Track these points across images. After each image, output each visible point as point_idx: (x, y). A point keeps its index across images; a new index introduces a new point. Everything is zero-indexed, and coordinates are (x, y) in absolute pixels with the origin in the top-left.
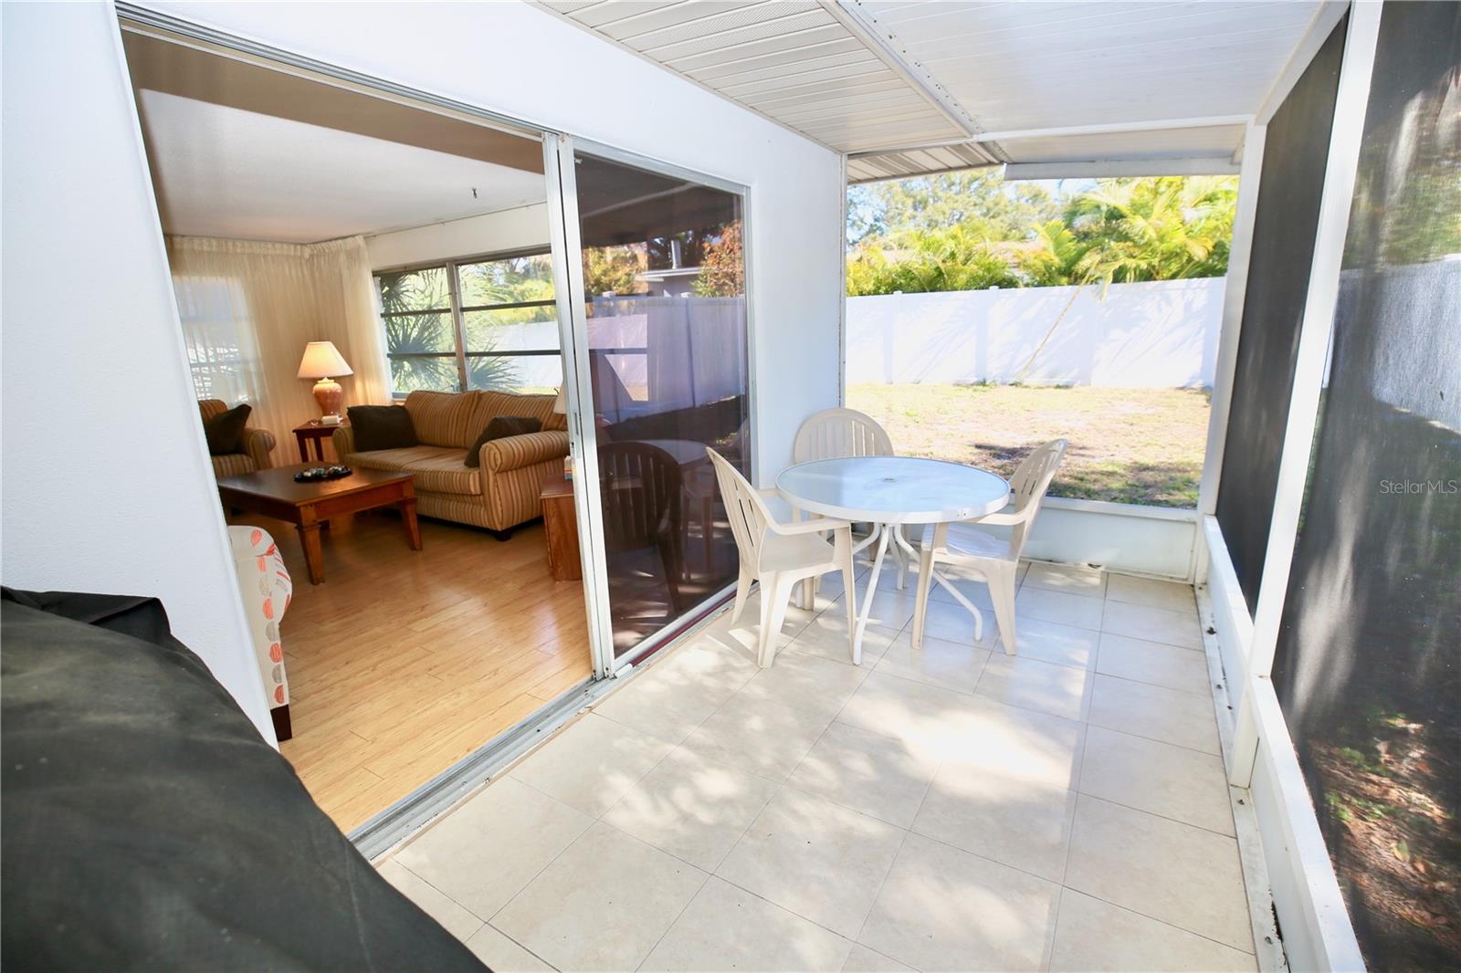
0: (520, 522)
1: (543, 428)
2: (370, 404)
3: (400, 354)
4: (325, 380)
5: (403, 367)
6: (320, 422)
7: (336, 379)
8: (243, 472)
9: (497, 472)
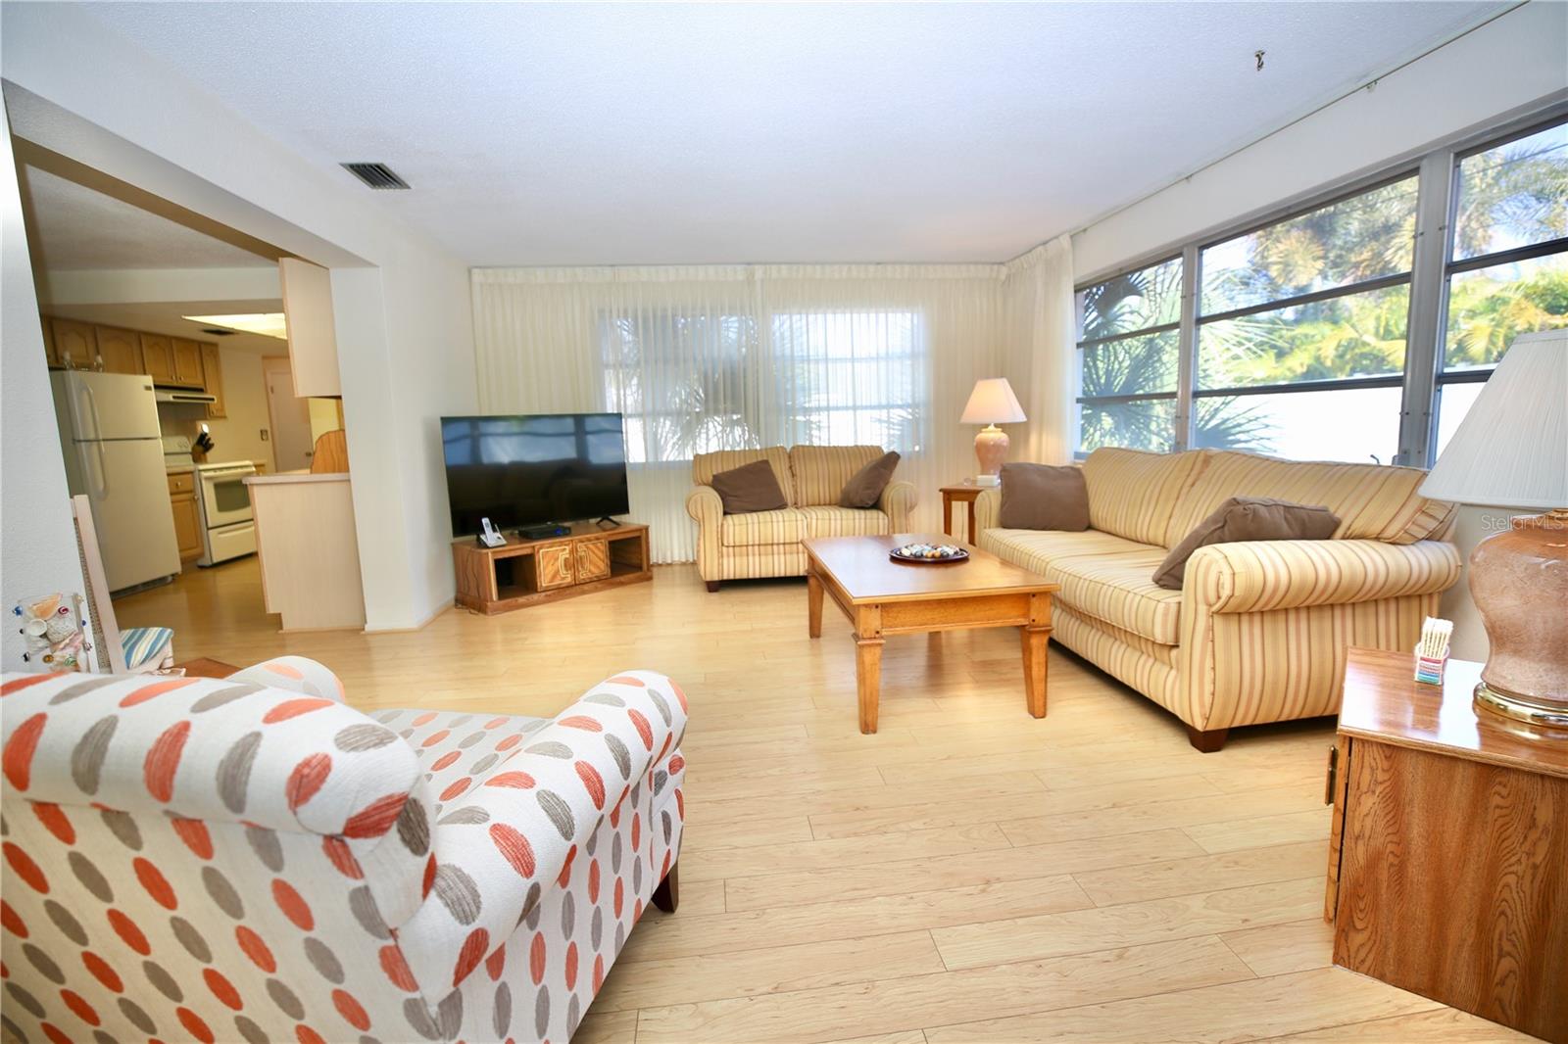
0: (1247, 722)
1: (1340, 532)
2: (1043, 463)
3: (1096, 401)
4: (992, 428)
5: (1099, 420)
6: (974, 482)
7: (1003, 426)
8: (876, 534)
9: (1217, 612)
